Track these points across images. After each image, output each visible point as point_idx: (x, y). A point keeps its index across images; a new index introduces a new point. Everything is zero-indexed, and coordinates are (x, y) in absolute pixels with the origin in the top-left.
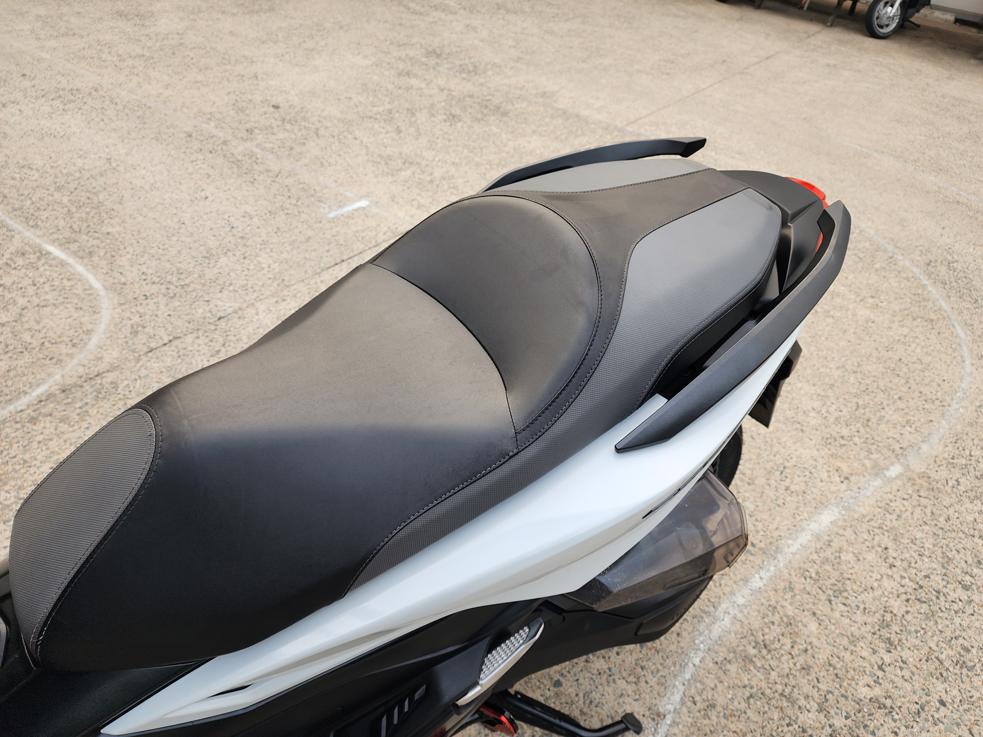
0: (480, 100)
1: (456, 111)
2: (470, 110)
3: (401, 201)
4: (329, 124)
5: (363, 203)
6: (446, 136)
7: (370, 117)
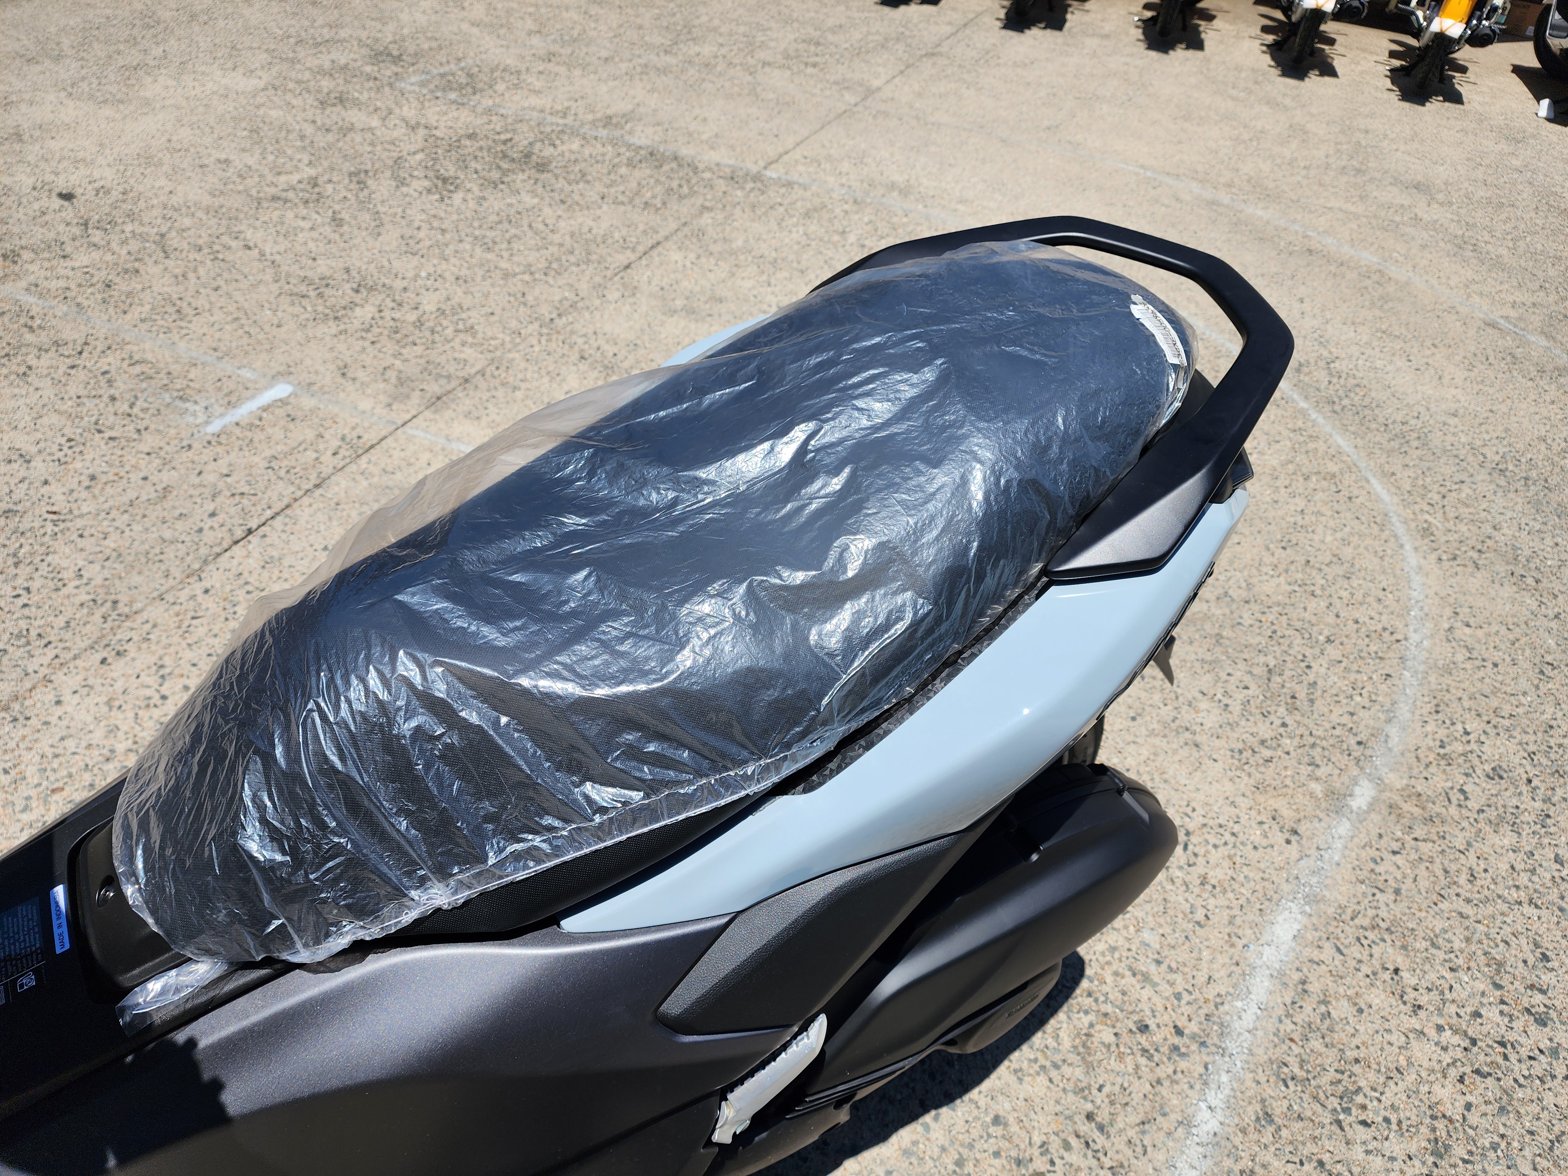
0: (490, 142)
1: (449, 169)
2: (473, 165)
3: (361, 375)
4: (187, 222)
5: (281, 390)
6: (436, 224)
7: (275, 198)
